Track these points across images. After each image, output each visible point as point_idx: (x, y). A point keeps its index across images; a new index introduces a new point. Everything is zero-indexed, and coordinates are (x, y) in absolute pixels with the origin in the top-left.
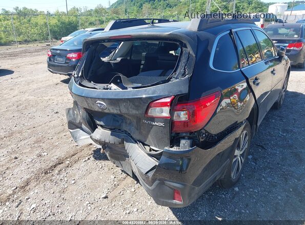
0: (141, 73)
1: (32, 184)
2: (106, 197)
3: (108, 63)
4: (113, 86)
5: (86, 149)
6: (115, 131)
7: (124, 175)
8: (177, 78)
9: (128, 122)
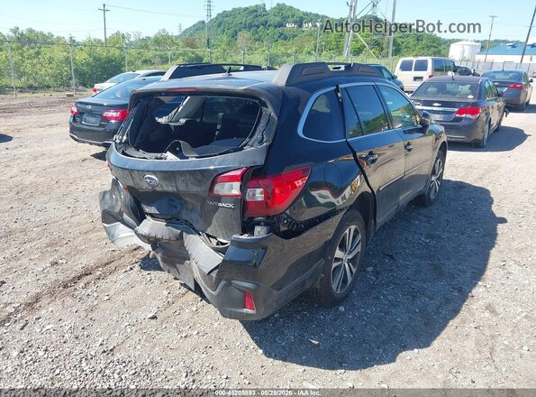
0: (215, 142)
1: (44, 301)
2: (154, 318)
3: (167, 126)
4: (170, 156)
5: (127, 256)
6: (171, 220)
7: (184, 290)
8: (252, 146)
9: (190, 207)
